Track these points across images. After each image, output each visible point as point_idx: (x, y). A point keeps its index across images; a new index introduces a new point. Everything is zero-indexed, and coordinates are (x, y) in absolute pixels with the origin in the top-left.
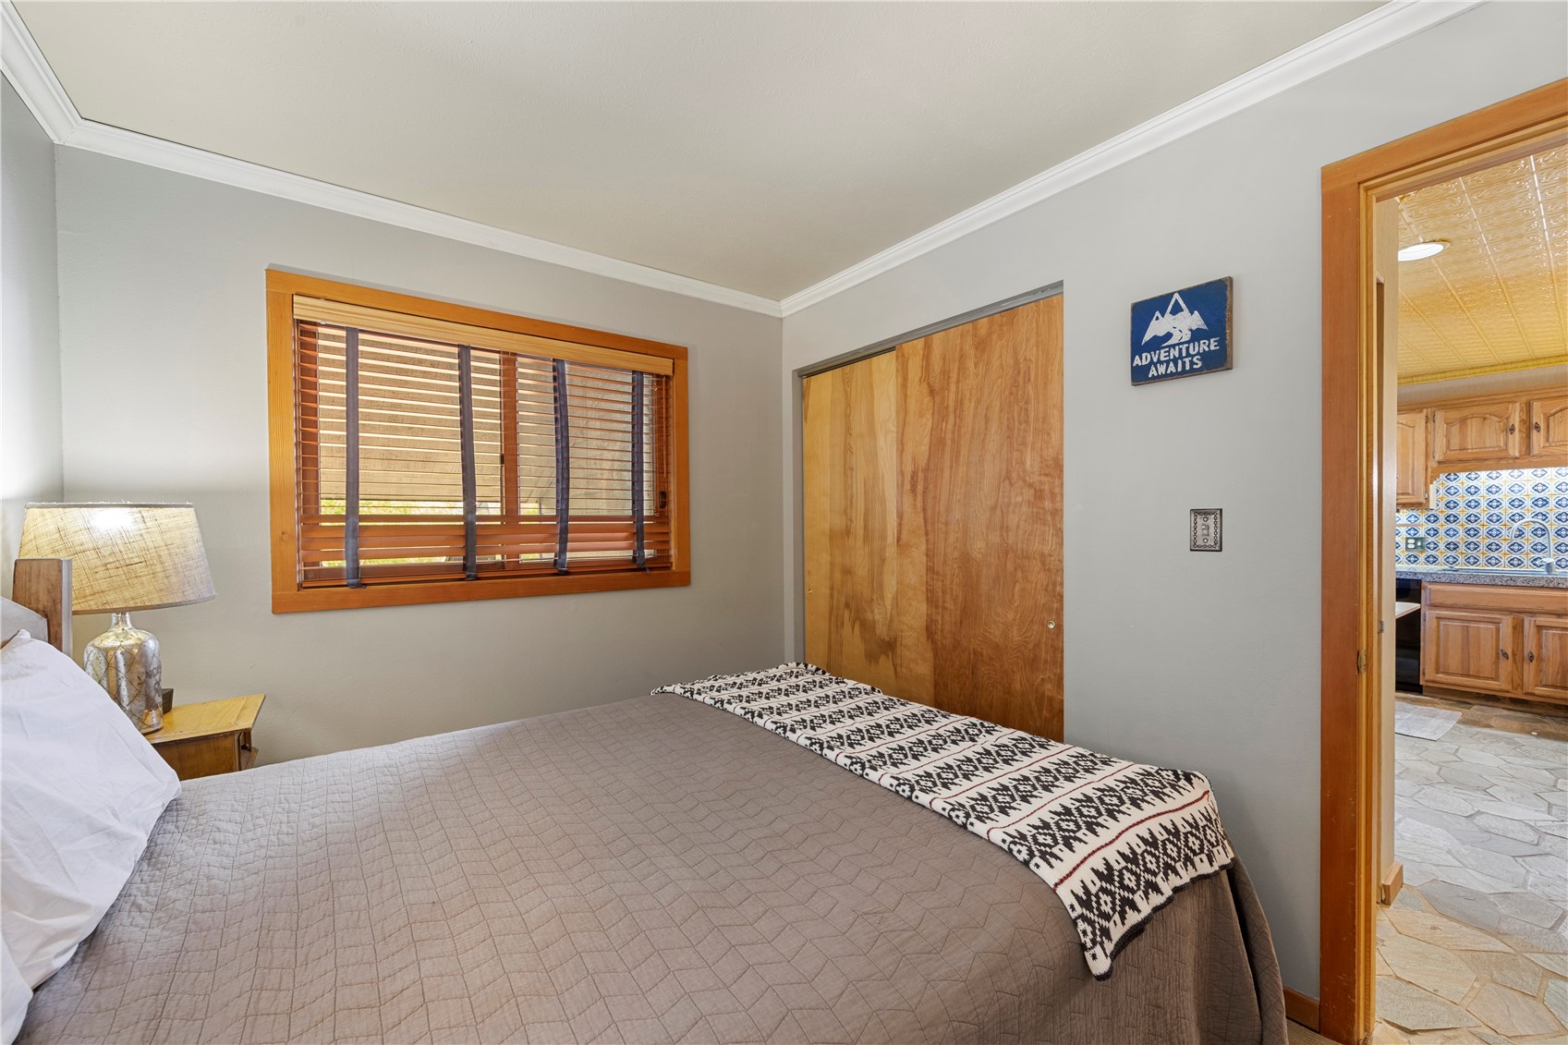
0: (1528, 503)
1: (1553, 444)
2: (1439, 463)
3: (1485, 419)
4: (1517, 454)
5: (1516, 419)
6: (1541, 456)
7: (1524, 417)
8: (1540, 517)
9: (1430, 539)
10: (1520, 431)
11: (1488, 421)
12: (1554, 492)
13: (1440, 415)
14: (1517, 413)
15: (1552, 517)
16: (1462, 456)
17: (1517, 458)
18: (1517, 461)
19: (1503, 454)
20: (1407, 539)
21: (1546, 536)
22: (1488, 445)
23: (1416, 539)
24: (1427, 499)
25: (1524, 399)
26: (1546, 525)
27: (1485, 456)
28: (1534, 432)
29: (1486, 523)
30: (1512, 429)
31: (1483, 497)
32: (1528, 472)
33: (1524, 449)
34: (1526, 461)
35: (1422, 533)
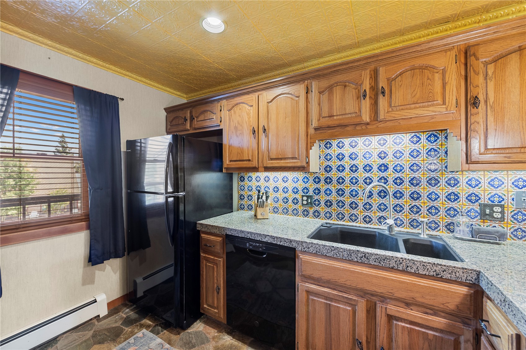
0: (375, 168)
1: (395, 109)
2: (316, 129)
3: (345, 86)
4: (368, 120)
5: (367, 86)
6: (386, 121)
7: (373, 84)
8: (383, 181)
9: (316, 197)
10: (370, 97)
11: (348, 88)
12: (392, 159)
13: (315, 85)
14: (368, 79)
15: (390, 181)
16: (330, 122)
17: (368, 124)
18: (368, 127)
19: (357, 120)
20: (303, 196)
21: (387, 197)
22: (347, 111)
23: (308, 197)
24: (308, 163)
25: (373, 66)
26: (387, 187)
27: (346, 122)
28: (381, 96)
29: (349, 185)
30: (365, 96)
31: (347, 163)
32: (375, 140)
33: (373, 116)
34: (375, 126)
35: (311, 193)
